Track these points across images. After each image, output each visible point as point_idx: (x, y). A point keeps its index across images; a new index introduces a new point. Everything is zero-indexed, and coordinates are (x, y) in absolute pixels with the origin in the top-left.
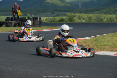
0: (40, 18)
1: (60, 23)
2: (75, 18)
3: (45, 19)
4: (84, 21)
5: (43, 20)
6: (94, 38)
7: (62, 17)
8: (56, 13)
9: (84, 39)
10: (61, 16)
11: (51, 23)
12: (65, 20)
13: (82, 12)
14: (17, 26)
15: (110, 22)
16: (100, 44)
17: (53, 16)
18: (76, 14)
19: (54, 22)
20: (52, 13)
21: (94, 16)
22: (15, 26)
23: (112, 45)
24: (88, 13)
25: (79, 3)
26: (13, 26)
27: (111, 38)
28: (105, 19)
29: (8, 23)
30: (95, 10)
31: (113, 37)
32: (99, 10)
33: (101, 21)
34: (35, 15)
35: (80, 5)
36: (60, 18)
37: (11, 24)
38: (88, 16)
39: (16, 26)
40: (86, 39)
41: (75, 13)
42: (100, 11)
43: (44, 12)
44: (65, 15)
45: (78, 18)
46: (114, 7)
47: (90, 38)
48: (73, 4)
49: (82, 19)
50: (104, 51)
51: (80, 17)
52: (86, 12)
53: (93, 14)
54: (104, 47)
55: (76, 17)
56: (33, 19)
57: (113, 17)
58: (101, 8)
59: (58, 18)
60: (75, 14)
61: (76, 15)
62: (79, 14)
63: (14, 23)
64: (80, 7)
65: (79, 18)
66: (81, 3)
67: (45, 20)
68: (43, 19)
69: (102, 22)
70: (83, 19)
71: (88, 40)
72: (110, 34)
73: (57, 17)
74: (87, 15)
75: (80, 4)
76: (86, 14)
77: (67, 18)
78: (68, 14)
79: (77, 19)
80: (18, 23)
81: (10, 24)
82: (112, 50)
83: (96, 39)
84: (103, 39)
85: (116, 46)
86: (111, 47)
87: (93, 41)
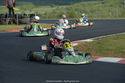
6: (96, 40)
9: (86, 42)
16: (103, 48)
23: (116, 50)
26: (7, 24)
27: (114, 41)
29: (1, 20)
31: (117, 39)
37: (5, 21)
39: (11, 24)
40: (88, 42)
47: (92, 40)
54: (107, 51)
56: (29, 16)
63: (8, 21)
80: (12, 21)
81: (3, 22)
82: (116, 55)
83: (99, 42)
84: (106, 42)
85: (121, 50)
86: (115, 52)
87: (96, 44)
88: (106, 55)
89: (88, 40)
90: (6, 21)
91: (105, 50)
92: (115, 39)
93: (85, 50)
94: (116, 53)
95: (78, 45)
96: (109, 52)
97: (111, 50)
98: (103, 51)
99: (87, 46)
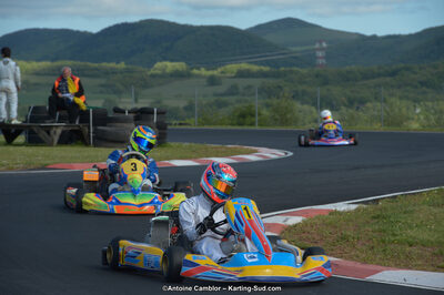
0: (162, 113)
6: (370, 208)
9: (332, 213)
11: (204, 128)
16: (394, 235)
22: (63, 140)
23: (440, 244)
25: (317, 46)
26: (56, 139)
27: (435, 210)
29: (35, 130)
35: (320, 54)
37: (48, 133)
40: (340, 213)
42: (397, 76)
47: (354, 207)
48: (294, 49)
54: (408, 249)
56: (132, 115)
58: (401, 65)
63: (59, 131)
64: (320, 61)
66: (324, 45)
71: (347, 216)
75: (322, 49)
81: (42, 134)
82: (441, 265)
83: (379, 213)
84: (406, 213)
86: (436, 251)
87: (368, 222)
88: (407, 264)
89: (342, 207)
90: (52, 132)
91: (400, 243)
92: (438, 205)
94: (442, 254)
95: (305, 224)
96: (415, 249)
97: (423, 246)
98: (392, 246)
99: (336, 227)
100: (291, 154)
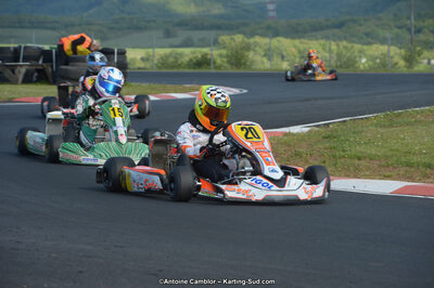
0: (122, 53)
1: (196, 71)
2: (251, 55)
3: (139, 57)
4: (285, 66)
5: (134, 60)
6: (321, 130)
7: (205, 50)
8: (183, 34)
9: (286, 134)
10: (198, 46)
11: (164, 70)
12: (215, 63)
13: (276, 34)
14: (34, 79)
15: (382, 71)
16: (344, 151)
17: (171, 46)
18: (258, 39)
19: (173, 67)
20: (168, 34)
21: (324, 49)
22: (27, 80)
23: (386, 157)
24: (300, 38)
26: (20, 80)
27: (379, 130)
28: (364, 60)
30: (328, 27)
31: (391, 126)
32: (340, 26)
33: (348, 67)
34: (103, 39)
35: (271, 7)
36: (194, 53)
37: (13, 72)
38: (302, 47)
39: (31, 81)
40: (293, 135)
41: (252, 34)
42: (344, 28)
43: (139, 29)
44: (216, 43)
45: (265, 56)
46: (396, 15)
47: (307, 129)
48: (245, 3)
49: (276, 60)
50: (356, 177)
51: (269, 49)
52: (295, 32)
53: (317, 39)
54: (357, 161)
55: (257, 49)
57: (392, 54)
58: (348, 17)
59: (188, 53)
60: (252, 40)
61: (256, 44)
62: (266, 40)
63: (23, 70)
64: (271, 14)
65: (268, 54)
67: (142, 59)
68: (134, 55)
69: (350, 71)
70: (283, 57)
71: (300, 137)
72: (381, 115)
73: (187, 51)
74: (297, 42)
75: (272, 2)
76: (293, 38)
77: (221, 56)
78: (225, 38)
79: (258, 58)
80: (38, 70)
81: (8, 73)
82: (387, 174)
83: (330, 134)
84: (354, 133)
85: (403, 159)
86: (383, 163)
87: (319, 141)
88: (356, 173)
89: (295, 130)
90: (16, 71)
91: (350, 157)
92: (385, 126)
93: (285, 156)
94: (388, 166)
96: (363, 162)
97: (371, 159)
98: (342, 160)
99: (289, 146)
100: (245, 91)
